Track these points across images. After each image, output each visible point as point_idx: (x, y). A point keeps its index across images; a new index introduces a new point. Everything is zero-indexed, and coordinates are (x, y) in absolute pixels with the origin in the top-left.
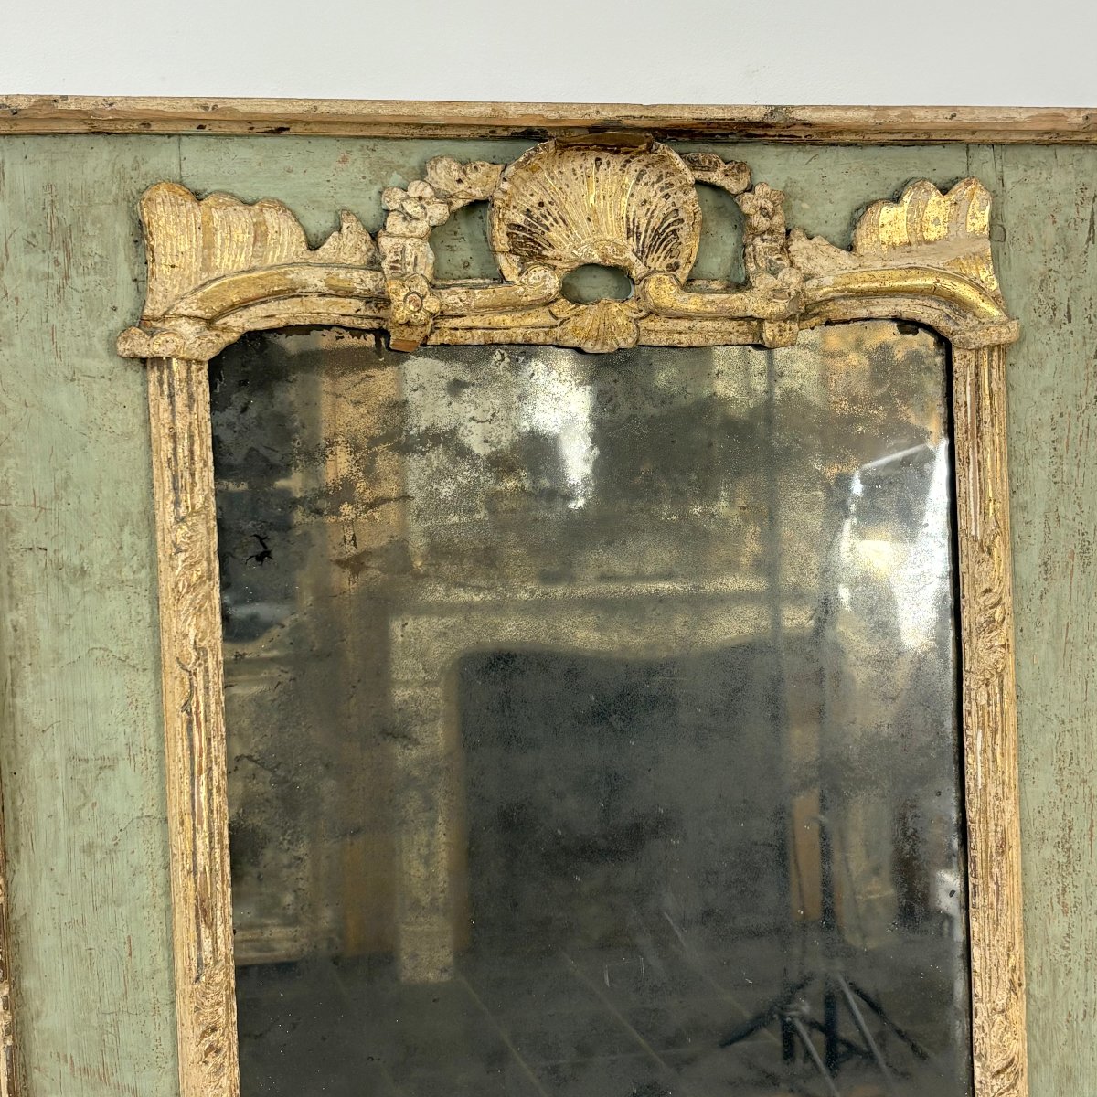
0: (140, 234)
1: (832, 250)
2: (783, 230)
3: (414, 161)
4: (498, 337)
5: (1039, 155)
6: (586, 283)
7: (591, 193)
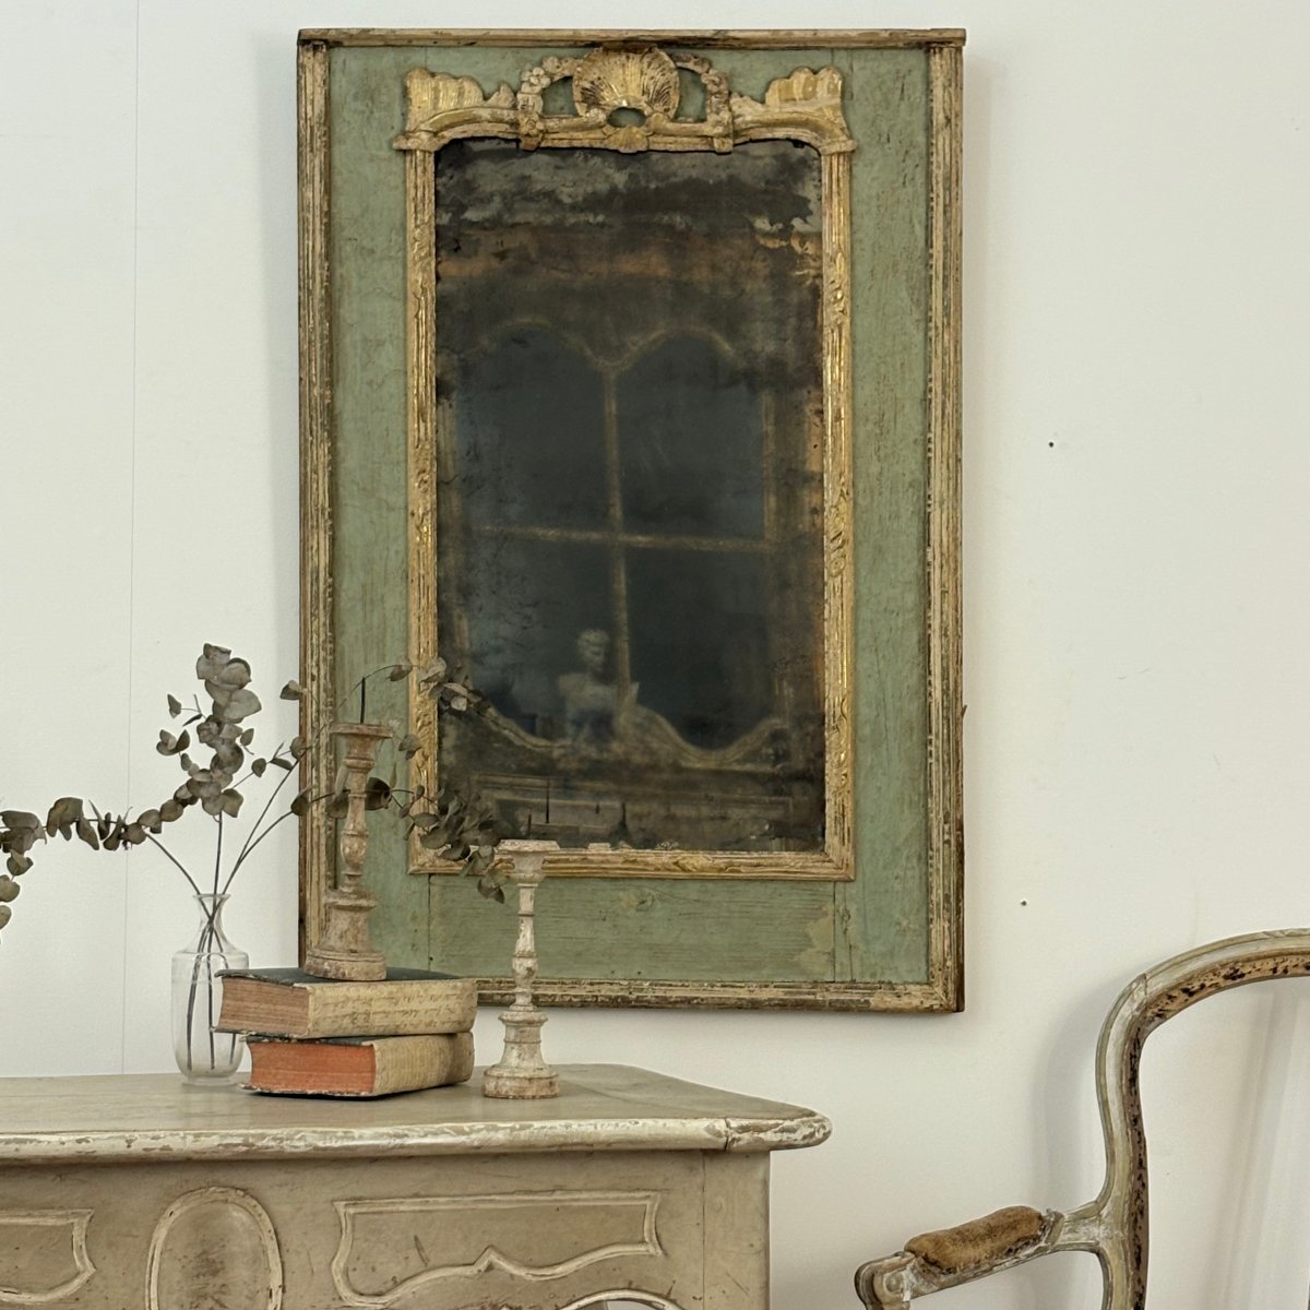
0: (405, 92)
1: (753, 103)
2: (726, 92)
3: (537, 58)
4: (576, 144)
5: (873, 54)
6: (624, 118)
7: (624, 73)
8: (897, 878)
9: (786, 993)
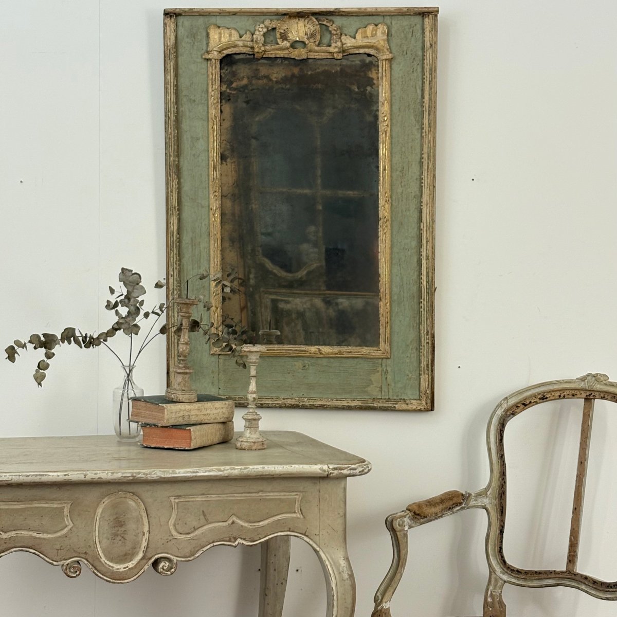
0: (208, 35)
1: (351, 38)
2: (340, 34)
3: (262, 20)
4: (278, 56)
5: (400, 18)
6: (297, 45)
7: (297, 26)
8: (407, 357)
9: (362, 403)
